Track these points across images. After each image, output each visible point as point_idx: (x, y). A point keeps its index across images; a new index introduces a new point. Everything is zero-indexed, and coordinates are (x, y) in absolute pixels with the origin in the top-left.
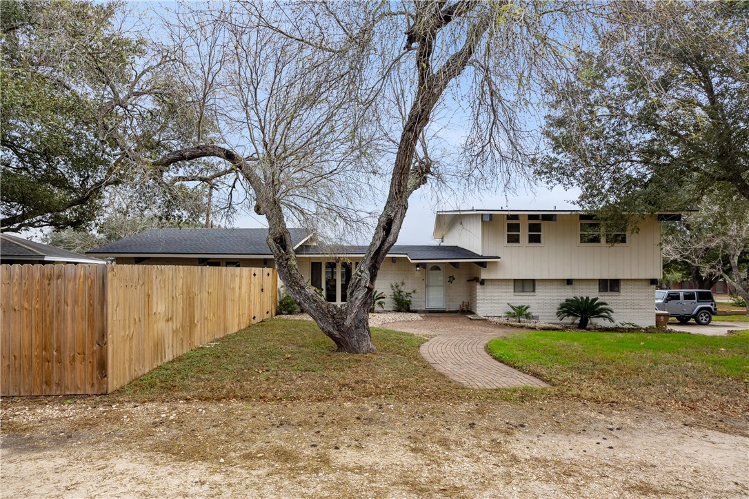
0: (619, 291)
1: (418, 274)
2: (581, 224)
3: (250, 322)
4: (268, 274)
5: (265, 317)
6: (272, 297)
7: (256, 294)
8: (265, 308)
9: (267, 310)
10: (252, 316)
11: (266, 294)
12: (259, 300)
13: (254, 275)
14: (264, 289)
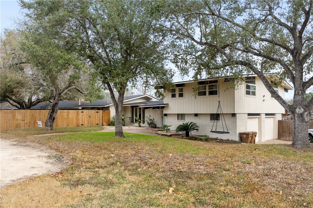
0: (219, 120)
1: (159, 112)
2: (199, 87)
3: (78, 126)
4: (97, 112)
5: (94, 126)
6: (102, 120)
7: (85, 118)
8: (94, 123)
9: (97, 124)
10: (80, 124)
11: (94, 118)
12: (87, 120)
13: (82, 112)
14: (93, 117)
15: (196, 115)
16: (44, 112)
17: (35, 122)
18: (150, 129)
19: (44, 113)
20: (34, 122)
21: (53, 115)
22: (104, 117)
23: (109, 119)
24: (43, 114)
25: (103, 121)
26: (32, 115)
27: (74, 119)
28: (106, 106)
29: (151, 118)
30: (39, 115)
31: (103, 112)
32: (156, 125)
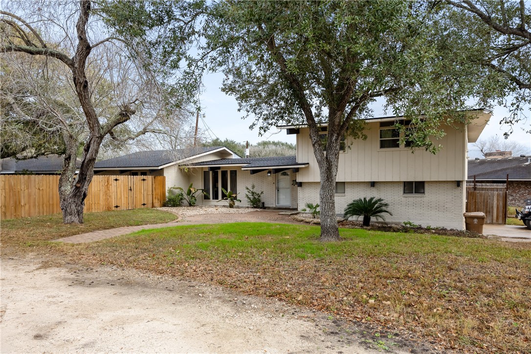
0: (424, 193)
1: (270, 179)
2: (381, 131)
3: (109, 209)
4: (144, 180)
5: (139, 208)
6: (152, 195)
7: (121, 192)
8: (139, 202)
9: (144, 204)
10: (114, 206)
11: (139, 192)
12: (125, 196)
13: (116, 180)
14: (136, 188)
15: (373, 184)
16: (37, 180)
17: (18, 203)
18: (261, 211)
19: (37, 182)
20: (16, 203)
21: (83, 187)
22: (155, 190)
23: (164, 194)
24: (35, 186)
25: (154, 197)
26: (11, 188)
27: (101, 195)
28: (160, 168)
29: (255, 190)
30: (28, 189)
31: (153, 179)
32: (263, 203)
